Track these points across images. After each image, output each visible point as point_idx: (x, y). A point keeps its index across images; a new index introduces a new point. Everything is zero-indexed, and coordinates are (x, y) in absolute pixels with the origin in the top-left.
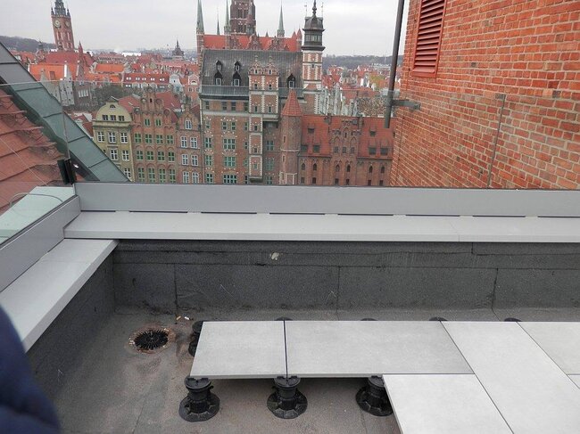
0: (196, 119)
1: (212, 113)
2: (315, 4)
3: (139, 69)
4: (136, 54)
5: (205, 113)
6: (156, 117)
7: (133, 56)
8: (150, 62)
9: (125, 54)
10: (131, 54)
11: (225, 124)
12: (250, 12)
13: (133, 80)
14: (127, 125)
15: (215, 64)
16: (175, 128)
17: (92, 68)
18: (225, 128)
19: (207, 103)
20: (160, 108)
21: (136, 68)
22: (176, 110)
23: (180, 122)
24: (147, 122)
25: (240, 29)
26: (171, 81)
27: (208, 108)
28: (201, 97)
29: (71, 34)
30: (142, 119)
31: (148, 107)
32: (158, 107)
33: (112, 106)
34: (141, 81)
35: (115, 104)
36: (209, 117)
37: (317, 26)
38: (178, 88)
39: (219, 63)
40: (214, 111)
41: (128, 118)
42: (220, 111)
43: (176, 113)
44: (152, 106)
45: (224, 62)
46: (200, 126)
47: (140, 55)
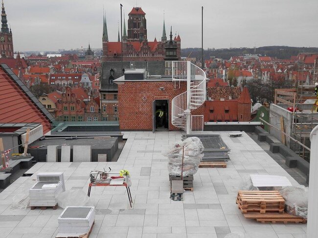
0: (98, 106)
1: (107, 102)
2: (171, 33)
3: (60, 68)
4: (58, 56)
5: (103, 101)
6: (71, 105)
7: (56, 57)
8: (68, 63)
9: (49, 56)
10: (53, 56)
11: (116, 108)
12: (142, 25)
13: (56, 79)
14: (53, 111)
15: (109, 71)
16: (84, 111)
17: (26, 70)
18: (116, 111)
19: (104, 95)
20: (74, 99)
21: (58, 69)
22: (85, 100)
23: (87, 107)
24: (66, 108)
25: (135, 36)
26: (83, 78)
27: (105, 98)
28: (100, 91)
29: (12, 45)
30: (62, 107)
31: (66, 99)
32: (72, 98)
33: (44, 99)
34: (61, 80)
35: (46, 98)
36: (106, 104)
37: (173, 46)
38: (88, 84)
39: (112, 70)
40: (109, 100)
41: (53, 106)
42: (112, 100)
43: (84, 102)
44: (69, 98)
45: (115, 69)
46: (100, 110)
47: (60, 56)
